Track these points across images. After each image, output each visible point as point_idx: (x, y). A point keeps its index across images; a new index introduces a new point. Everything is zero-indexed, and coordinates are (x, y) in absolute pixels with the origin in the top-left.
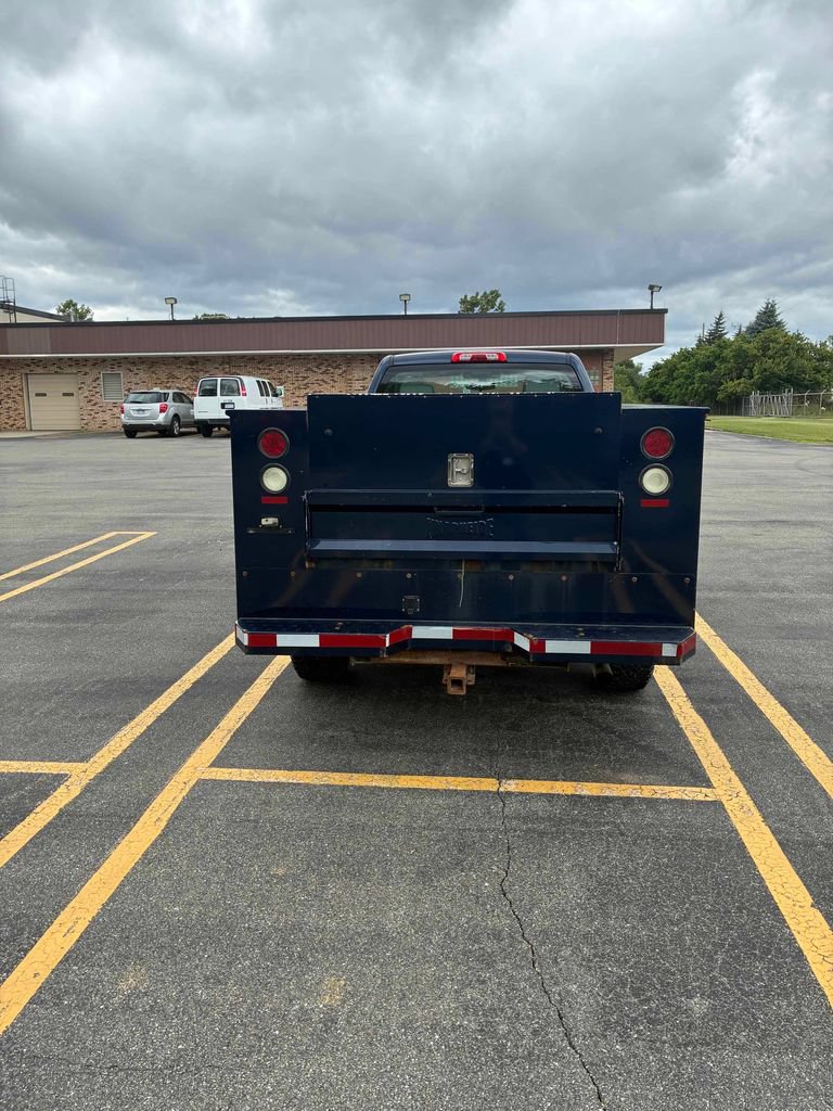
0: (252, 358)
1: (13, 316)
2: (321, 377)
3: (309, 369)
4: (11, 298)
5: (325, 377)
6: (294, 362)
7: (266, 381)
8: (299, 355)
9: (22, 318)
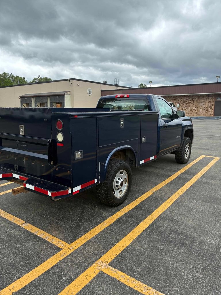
0: (171, 97)
1: (117, 88)
2: (190, 102)
3: (187, 99)
4: (117, 84)
5: (192, 102)
6: (183, 97)
7: (172, 103)
8: (184, 95)
9: (120, 88)
